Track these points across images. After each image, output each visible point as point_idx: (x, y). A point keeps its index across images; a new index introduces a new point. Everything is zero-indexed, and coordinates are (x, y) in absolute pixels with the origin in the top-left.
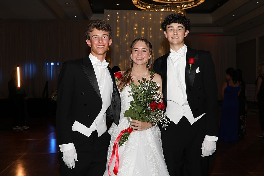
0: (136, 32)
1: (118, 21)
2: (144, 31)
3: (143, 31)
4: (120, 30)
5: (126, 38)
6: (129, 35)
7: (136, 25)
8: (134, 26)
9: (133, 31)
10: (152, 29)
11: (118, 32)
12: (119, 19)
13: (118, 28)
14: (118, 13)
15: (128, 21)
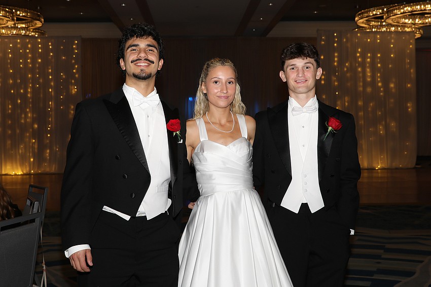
0: (360, 60)
1: (335, 45)
2: (370, 58)
3: (368, 57)
4: (338, 57)
5: (347, 67)
6: (351, 64)
7: (359, 50)
8: (356, 52)
9: (356, 58)
10: (381, 55)
11: (336, 59)
12: (337, 42)
13: (336, 54)
14: (335, 34)
15: (349, 45)
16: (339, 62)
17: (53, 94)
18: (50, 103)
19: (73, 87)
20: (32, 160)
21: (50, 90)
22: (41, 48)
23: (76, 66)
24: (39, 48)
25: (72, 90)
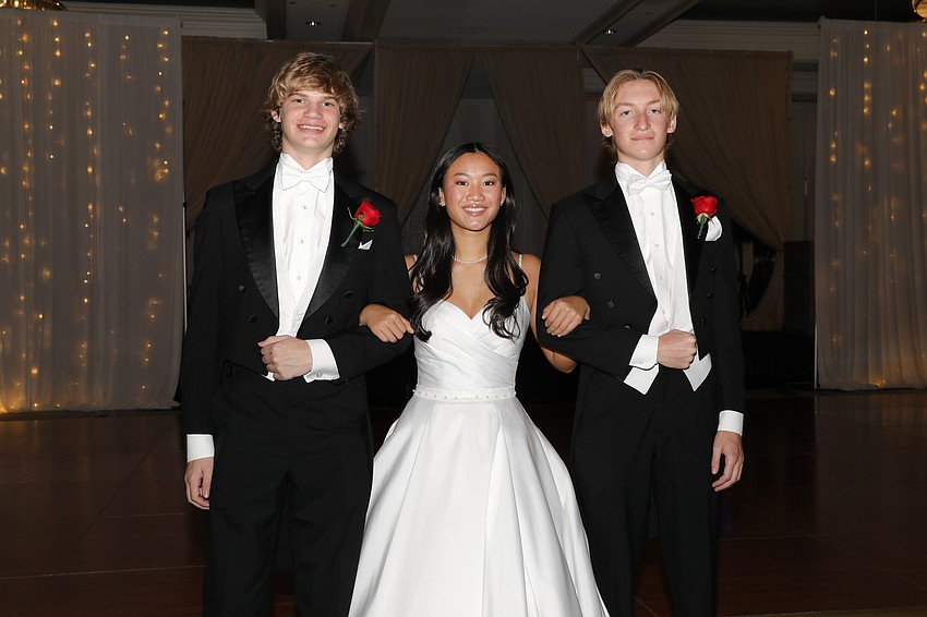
16: (874, 105)
17: (98, 180)
18: (90, 207)
19: (157, 163)
20: (35, 371)
21: (90, 170)
22: (60, 46)
23: (167, 103)
24: (55, 46)
25: (154, 172)
